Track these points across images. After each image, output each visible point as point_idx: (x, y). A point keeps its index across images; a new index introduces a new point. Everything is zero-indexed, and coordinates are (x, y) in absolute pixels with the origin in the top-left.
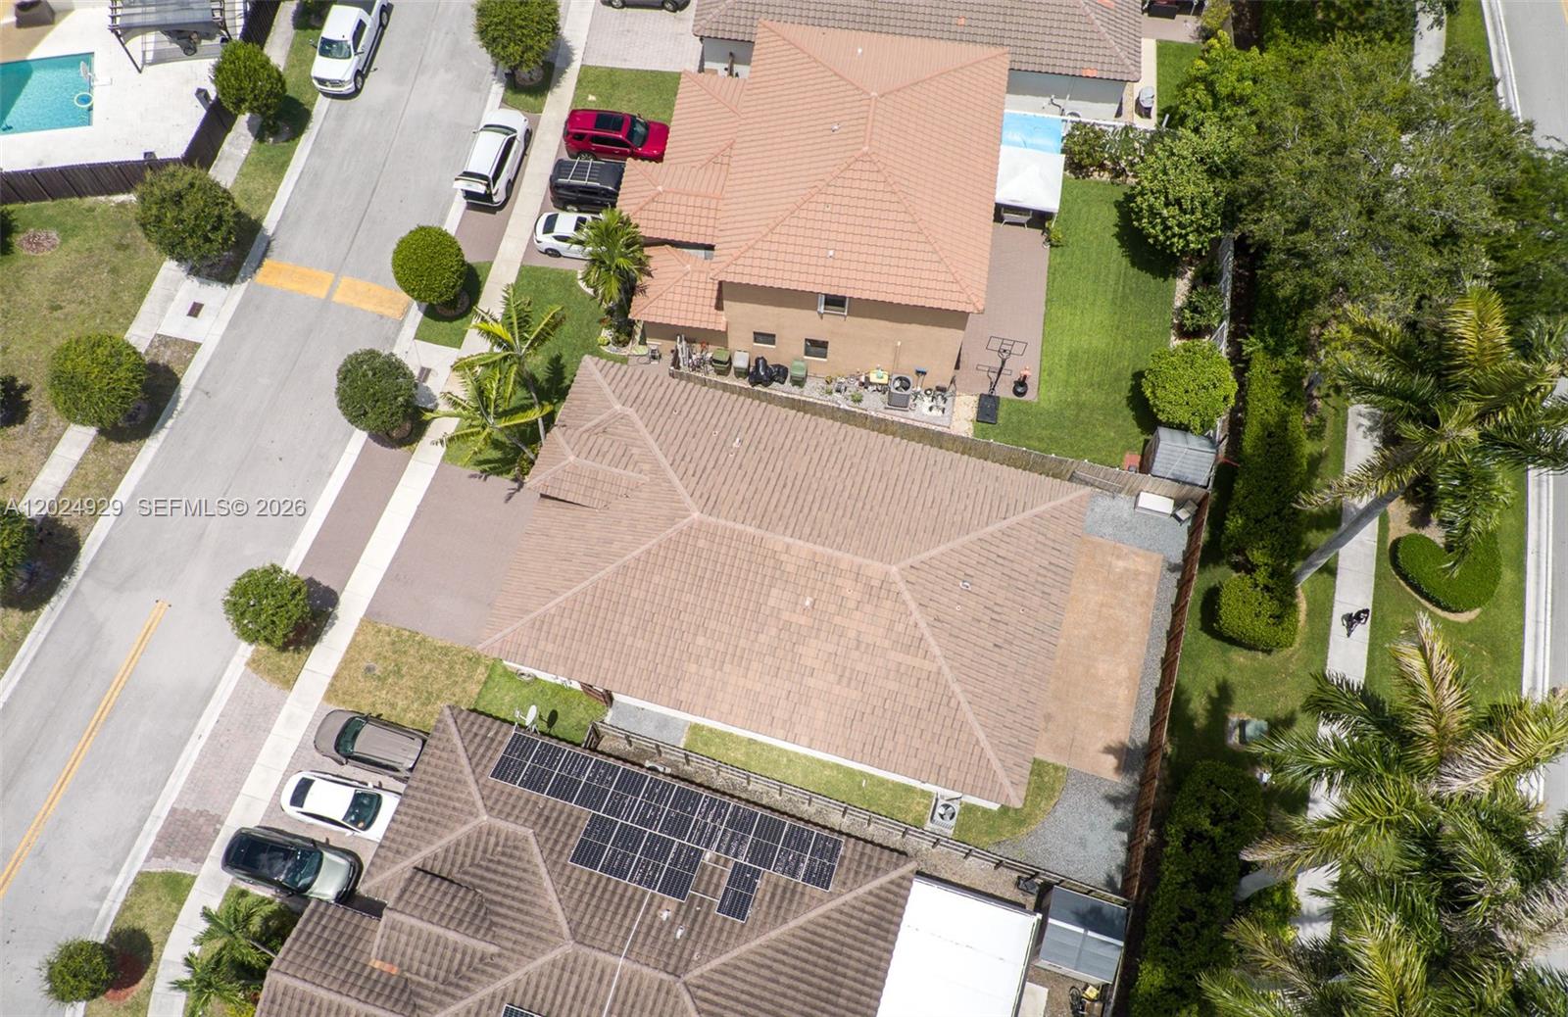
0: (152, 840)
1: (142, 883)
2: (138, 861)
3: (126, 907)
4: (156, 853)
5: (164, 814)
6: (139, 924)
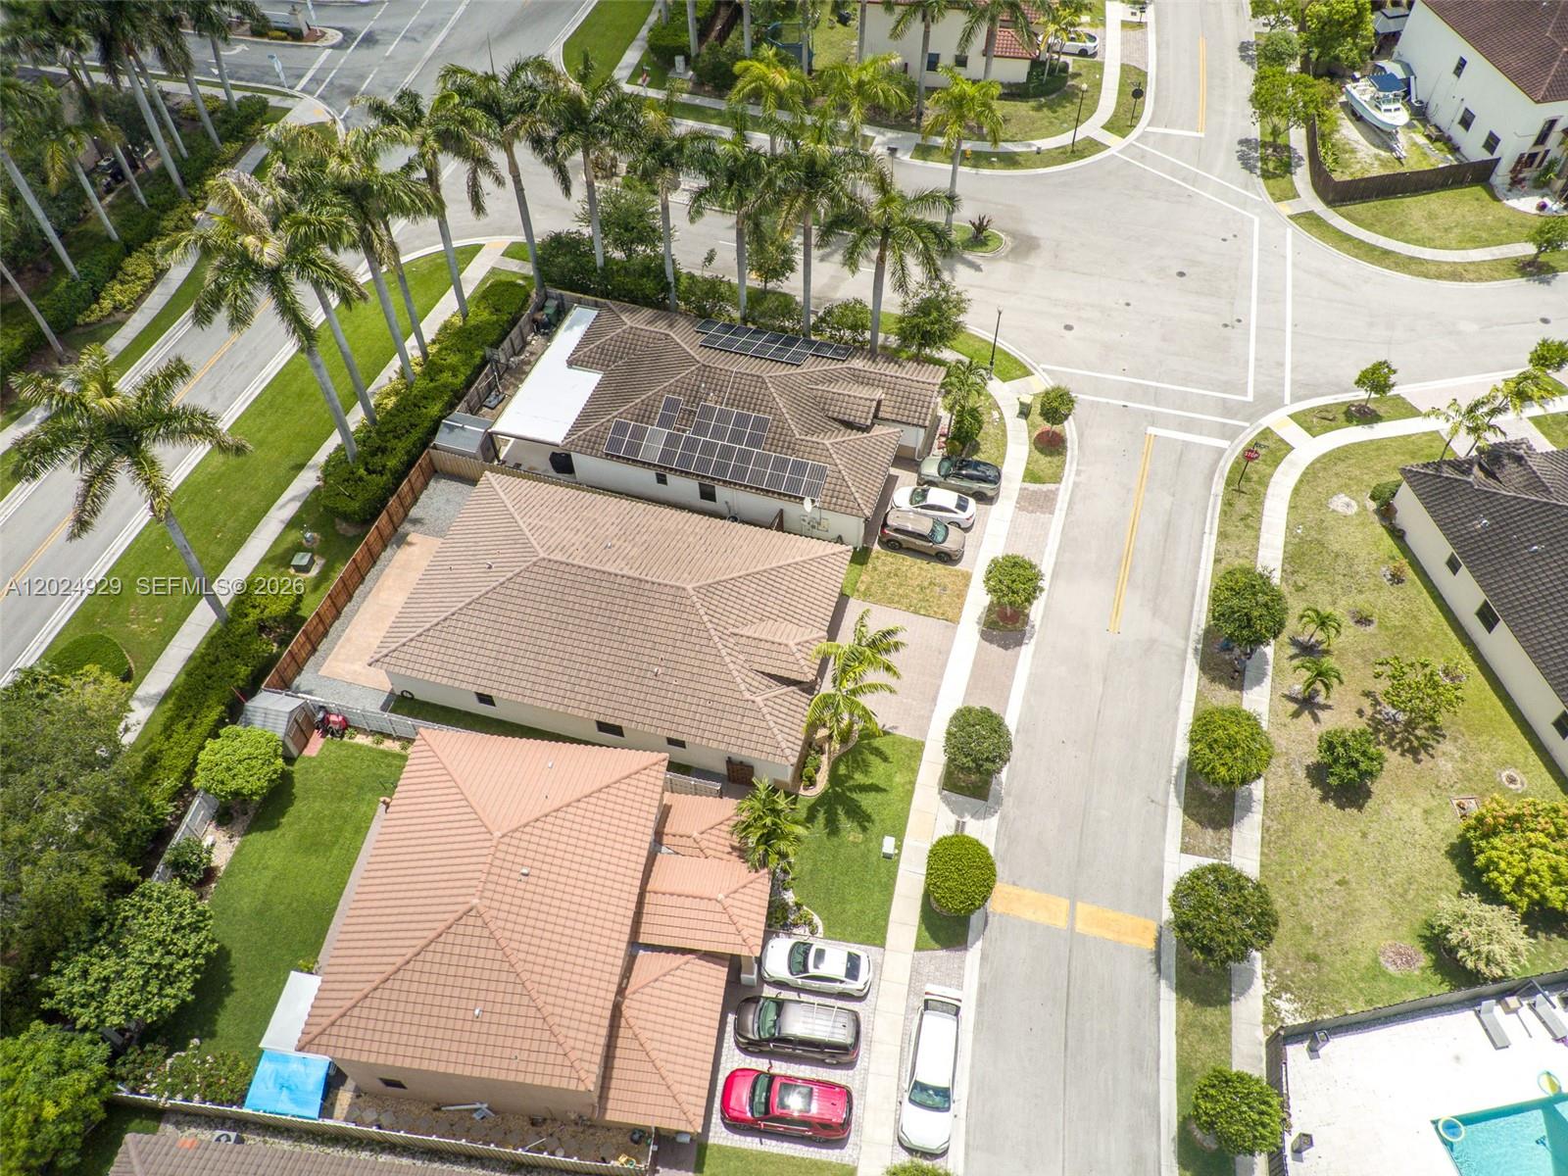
0: (1060, 498)
1: (1057, 478)
2: (1062, 491)
3: (1062, 467)
4: (1055, 493)
5: (1057, 512)
6: (1049, 459)
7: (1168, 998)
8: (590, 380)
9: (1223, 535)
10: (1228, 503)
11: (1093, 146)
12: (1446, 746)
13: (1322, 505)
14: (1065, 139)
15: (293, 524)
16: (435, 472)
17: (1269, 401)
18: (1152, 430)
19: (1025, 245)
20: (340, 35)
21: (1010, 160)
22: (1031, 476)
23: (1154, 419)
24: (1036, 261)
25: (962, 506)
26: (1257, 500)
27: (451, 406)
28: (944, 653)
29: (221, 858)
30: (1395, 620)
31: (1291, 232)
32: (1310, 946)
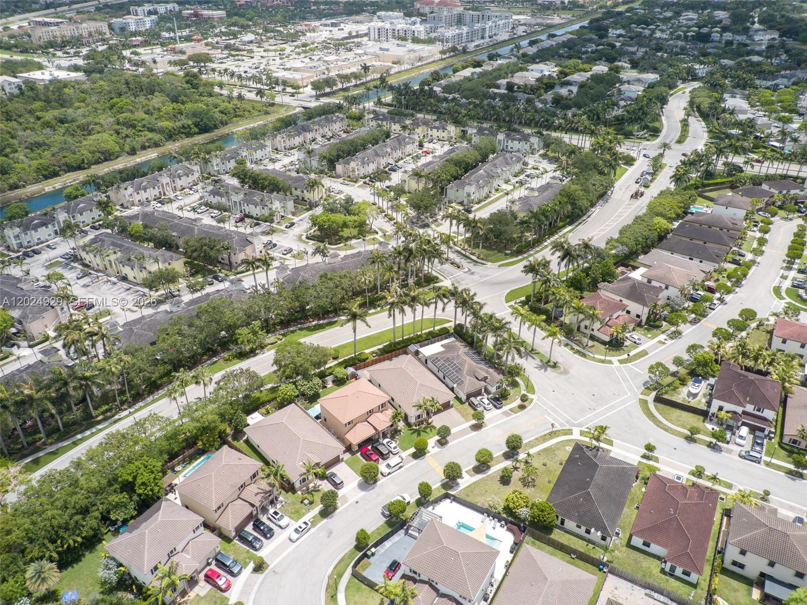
0: (512, 416)
1: (516, 413)
2: (514, 415)
3: (519, 412)
5: (509, 418)
6: (518, 409)
7: (439, 484)
8: (442, 349)
9: (537, 439)
10: (545, 435)
11: (610, 362)
12: (533, 489)
13: (564, 446)
14: (603, 358)
15: (379, 349)
16: (406, 353)
17: (579, 425)
18: (546, 416)
19: (566, 372)
20: (467, 270)
21: (584, 355)
22: (511, 410)
23: (549, 414)
24: (563, 377)
25: (488, 404)
26: (552, 438)
27: (416, 343)
28: (460, 424)
29: (328, 386)
30: (551, 468)
31: (634, 402)
32: (470, 494)
